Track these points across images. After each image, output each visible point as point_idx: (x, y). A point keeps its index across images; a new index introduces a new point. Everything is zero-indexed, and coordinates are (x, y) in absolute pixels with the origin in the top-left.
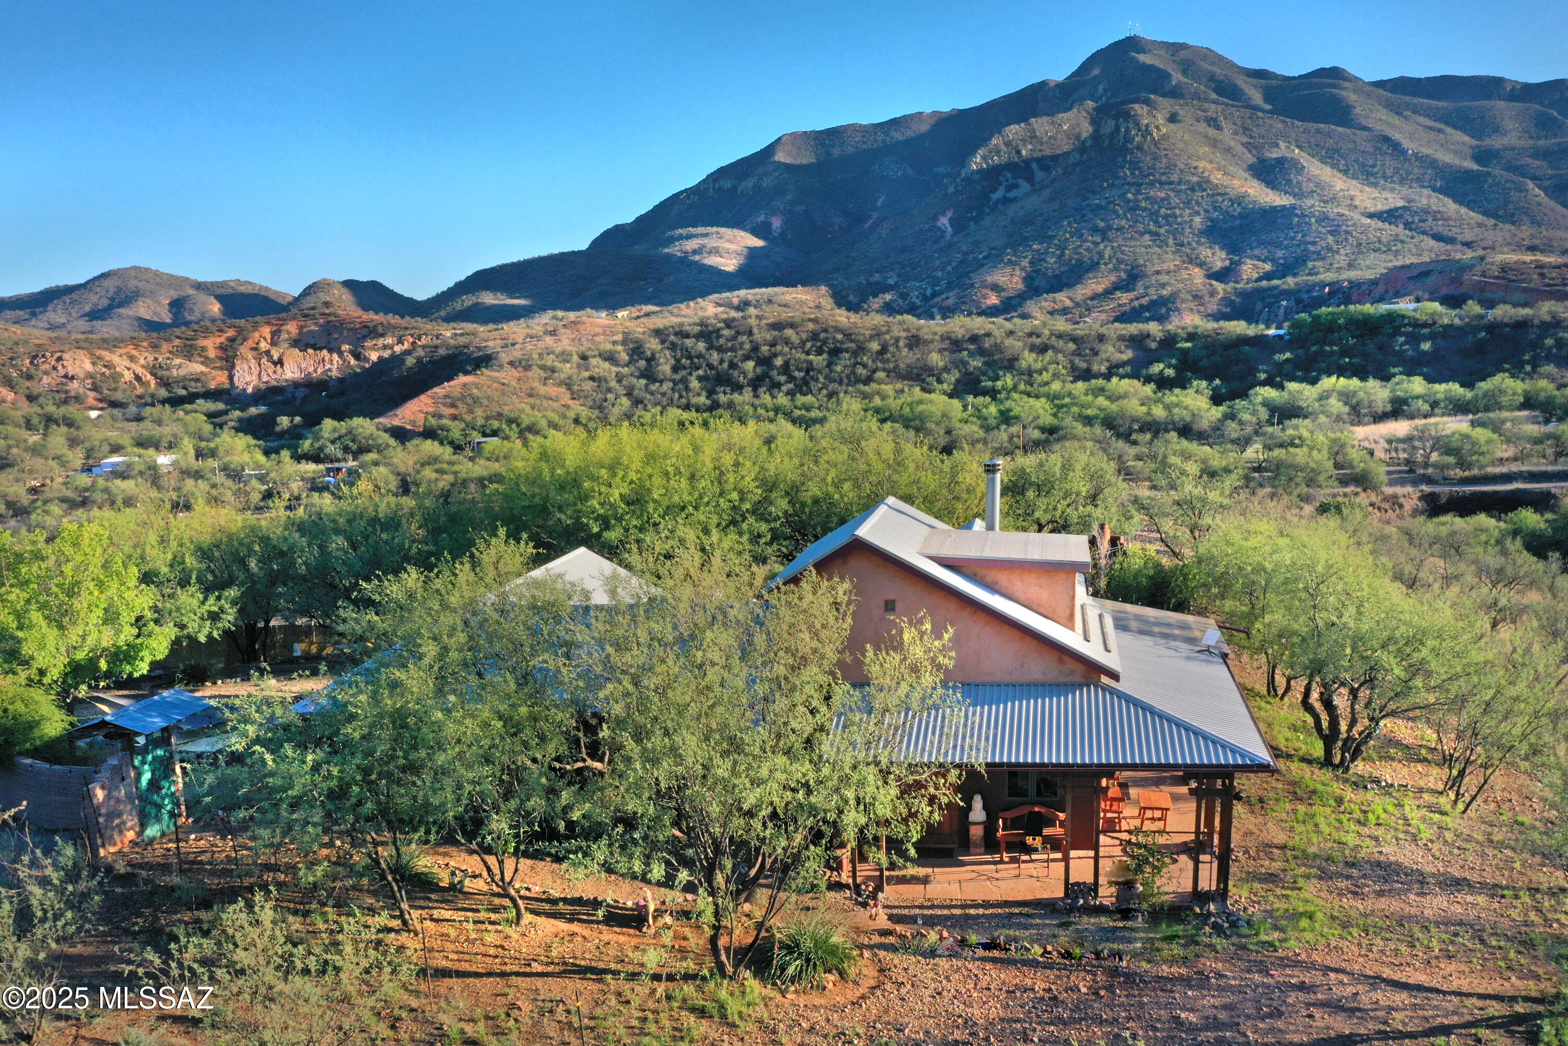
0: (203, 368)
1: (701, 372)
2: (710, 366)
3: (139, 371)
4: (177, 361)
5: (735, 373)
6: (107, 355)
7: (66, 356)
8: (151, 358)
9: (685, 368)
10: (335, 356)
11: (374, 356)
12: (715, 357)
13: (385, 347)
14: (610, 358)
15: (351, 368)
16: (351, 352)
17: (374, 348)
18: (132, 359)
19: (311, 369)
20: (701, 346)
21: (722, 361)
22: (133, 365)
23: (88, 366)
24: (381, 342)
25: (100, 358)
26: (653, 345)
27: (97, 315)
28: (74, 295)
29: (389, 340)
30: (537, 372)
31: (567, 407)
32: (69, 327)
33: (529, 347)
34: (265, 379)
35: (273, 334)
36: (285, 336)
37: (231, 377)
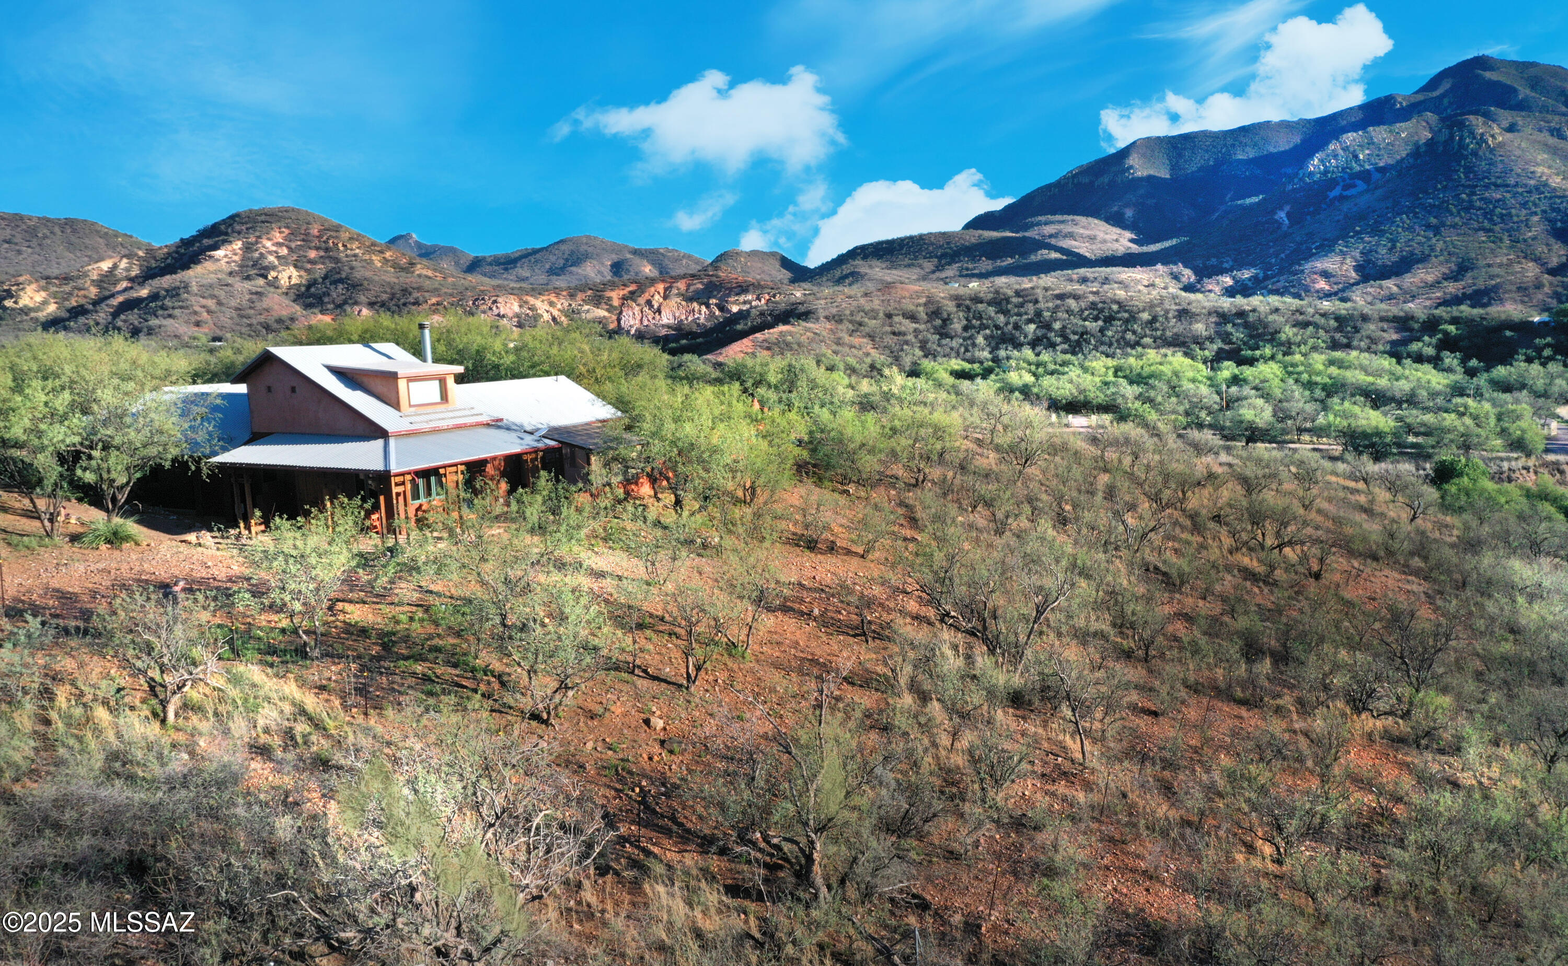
0: (606, 314)
1: (988, 331)
2: (997, 327)
3: (556, 313)
4: (586, 307)
5: (1017, 334)
6: (532, 300)
7: (500, 300)
8: (566, 304)
9: (974, 327)
10: (703, 308)
11: (735, 309)
12: (1001, 319)
13: (745, 303)
14: (913, 317)
15: (716, 318)
16: (716, 305)
17: (735, 303)
18: (551, 304)
19: (683, 317)
20: (991, 310)
21: (1007, 324)
22: (551, 309)
23: (516, 308)
24: (742, 298)
25: (526, 302)
26: (950, 306)
27: (554, 272)
28: (538, 256)
29: (750, 297)
30: (847, 325)
31: (868, 354)
32: (531, 280)
33: (844, 305)
34: (645, 323)
35: (666, 289)
36: (675, 291)
37: (619, 320)
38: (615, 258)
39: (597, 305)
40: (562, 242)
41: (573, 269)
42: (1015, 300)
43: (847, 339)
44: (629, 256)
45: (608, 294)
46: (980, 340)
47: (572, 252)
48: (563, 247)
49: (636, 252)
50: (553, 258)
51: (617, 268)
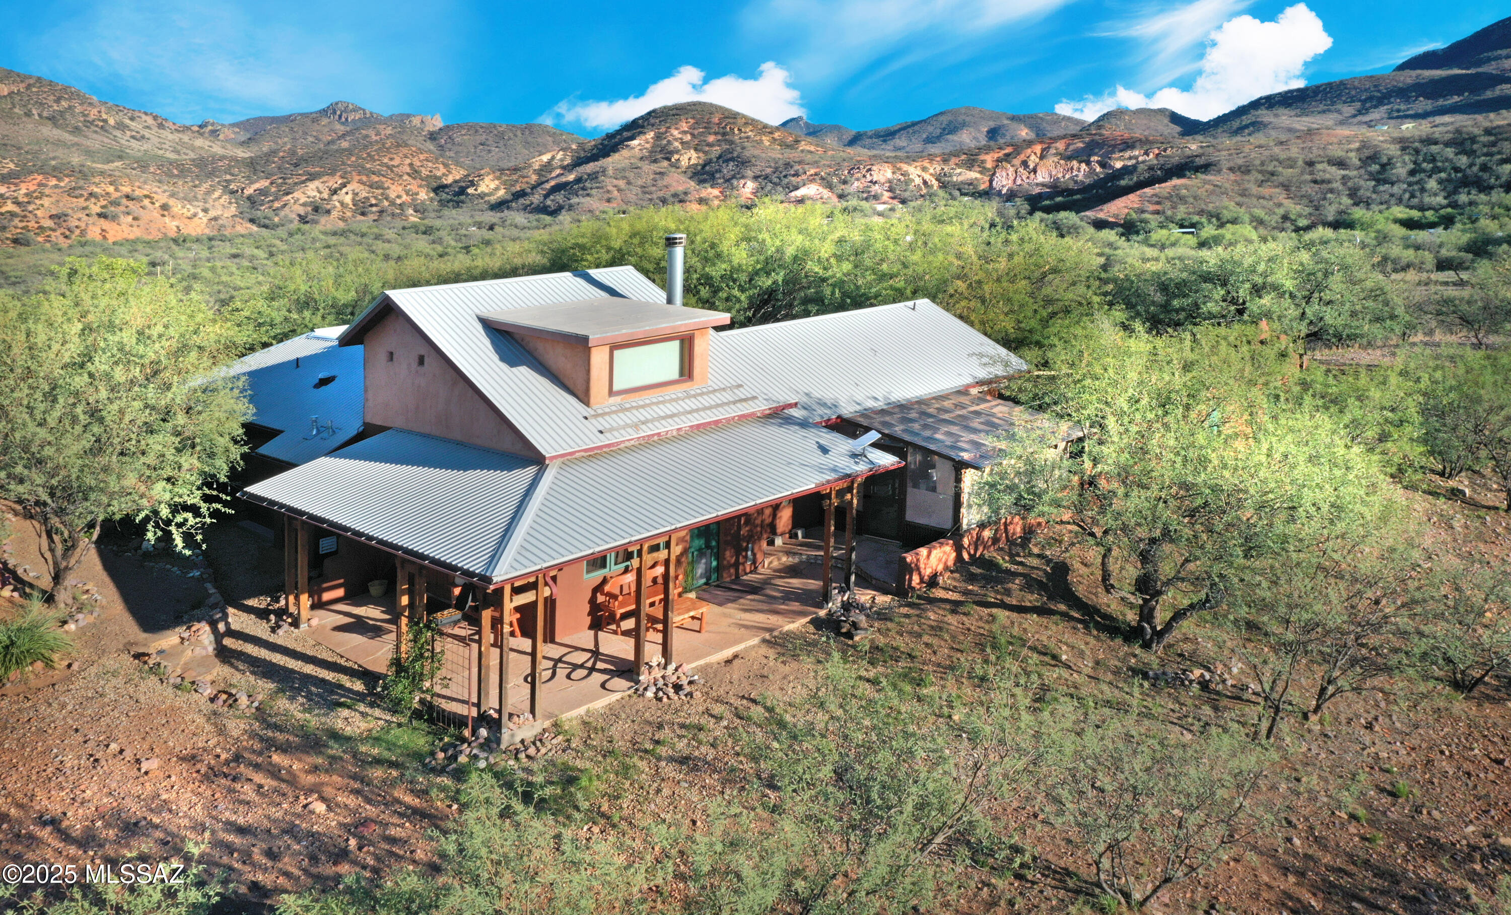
0: (978, 176)
3: (927, 177)
4: (958, 171)
6: (905, 167)
7: (874, 168)
8: (938, 168)
10: (1083, 166)
13: (1130, 158)
16: (1098, 162)
17: (1119, 159)
19: (1060, 175)
23: (889, 174)
24: (1127, 154)
25: (899, 169)
27: (929, 140)
28: (916, 128)
29: (1136, 153)
30: (1256, 176)
31: (1280, 205)
32: (908, 149)
33: (1253, 155)
34: (1019, 182)
35: (1043, 150)
36: (1053, 151)
37: (991, 181)
38: (992, 124)
39: (970, 168)
40: (941, 113)
41: (950, 137)
42: (1485, 139)
43: (1254, 189)
44: (1006, 122)
45: (982, 157)
46: (1432, 184)
47: (950, 122)
48: (941, 118)
49: (1013, 118)
50: (930, 129)
51: (993, 134)
